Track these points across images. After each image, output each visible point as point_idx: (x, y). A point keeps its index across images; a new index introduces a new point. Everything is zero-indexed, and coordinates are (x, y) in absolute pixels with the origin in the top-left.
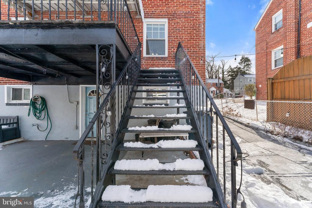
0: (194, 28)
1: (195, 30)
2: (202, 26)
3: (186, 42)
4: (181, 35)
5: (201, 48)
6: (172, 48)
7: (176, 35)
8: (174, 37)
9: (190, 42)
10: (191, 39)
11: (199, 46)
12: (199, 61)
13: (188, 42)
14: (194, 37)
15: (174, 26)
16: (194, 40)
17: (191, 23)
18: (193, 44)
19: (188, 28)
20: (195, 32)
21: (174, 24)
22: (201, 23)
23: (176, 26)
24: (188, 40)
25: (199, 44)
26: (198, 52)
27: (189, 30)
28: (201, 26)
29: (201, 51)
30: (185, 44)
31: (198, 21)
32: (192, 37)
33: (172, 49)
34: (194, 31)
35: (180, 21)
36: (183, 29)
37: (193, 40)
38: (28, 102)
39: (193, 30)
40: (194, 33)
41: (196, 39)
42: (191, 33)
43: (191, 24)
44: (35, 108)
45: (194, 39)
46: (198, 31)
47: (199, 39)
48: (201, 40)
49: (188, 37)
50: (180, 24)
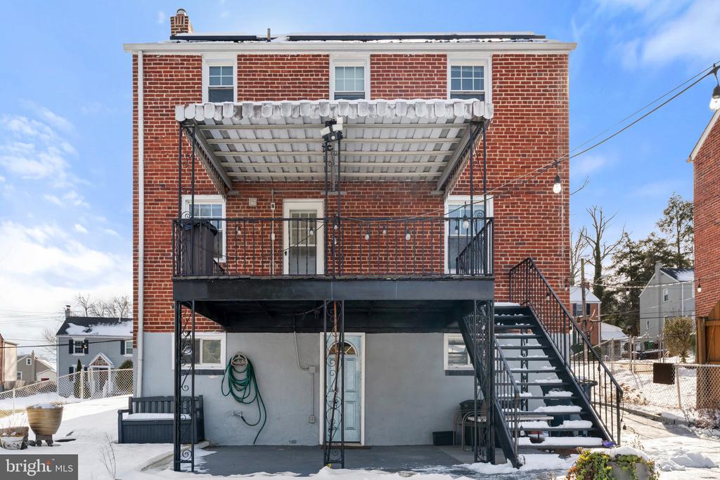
0: (545, 214)
1: (548, 218)
2: (563, 211)
3: (530, 244)
4: (520, 229)
5: (560, 255)
6: (501, 255)
7: (510, 229)
8: (506, 233)
9: (538, 244)
10: (541, 236)
11: (557, 252)
12: (557, 282)
13: (535, 244)
14: (547, 233)
15: (506, 210)
16: (547, 240)
17: (540, 203)
18: (544, 248)
19: (535, 214)
20: (548, 223)
21: (506, 207)
22: (560, 204)
23: (510, 210)
24: (535, 240)
25: (557, 248)
26: (555, 263)
27: (537, 218)
28: (561, 211)
29: (561, 263)
30: (529, 247)
31: (554, 200)
32: (542, 233)
33: (503, 258)
34: (546, 222)
35: (518, 200)
36: (524, 218)
37: (544, 240)
39: (543, 218)
40: (547, 225)
41: (550, 236)
42: (540, 225)
43: (539, 207)
45: (546, 236)
46: (554, 222)
47: (557, 236)
48: (561, 240)
49: (534, 233)
50: (519, 207)
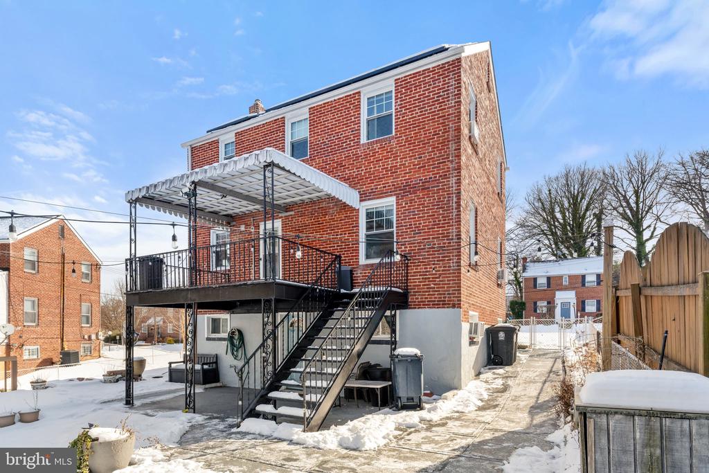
0: (439, 205)
1: (441, 208)
2: (455, 200)
3: (425, 232)
4: (417, 221)
5: (452, 239)
6: (402, 245)
7: (408, 222)
8: (405, 226)
9: (433, 232)
10: (435, 225)
11: (449, 236)
12: (450, 263)
13: (429, 232)
14: (440, 221)
15: (405, 207)
16: (440, 227)
17: (434, 196)
18: (437, 234)
19: (429, 206)
20: (441, 212)
21: (405, 204)
22: (452, 194)
23: (409, 206)
24: (430, 229)
25: (449, 233)
26: (447, 246)
27: (431, 209)
28: (453, 200)
29: (453, 246)
30: (425, 236)
31: (446, 191)
32: (435, 221)
33: (403, 247)
34: (439, 211)
35: (415, 196)
36: (421, 211)
37: (438, 228)
38: (225, 335)
39: (437, 209)
40: (440, 214)
41: (443, 224)
42: (434, 215)
43: (433, 200)
44: (233, 344)
45: (439, 224)
46: (446, 210)
47: (449, 223)
48: (453, 226)
49: (429, 222)
50: (416, 202)
